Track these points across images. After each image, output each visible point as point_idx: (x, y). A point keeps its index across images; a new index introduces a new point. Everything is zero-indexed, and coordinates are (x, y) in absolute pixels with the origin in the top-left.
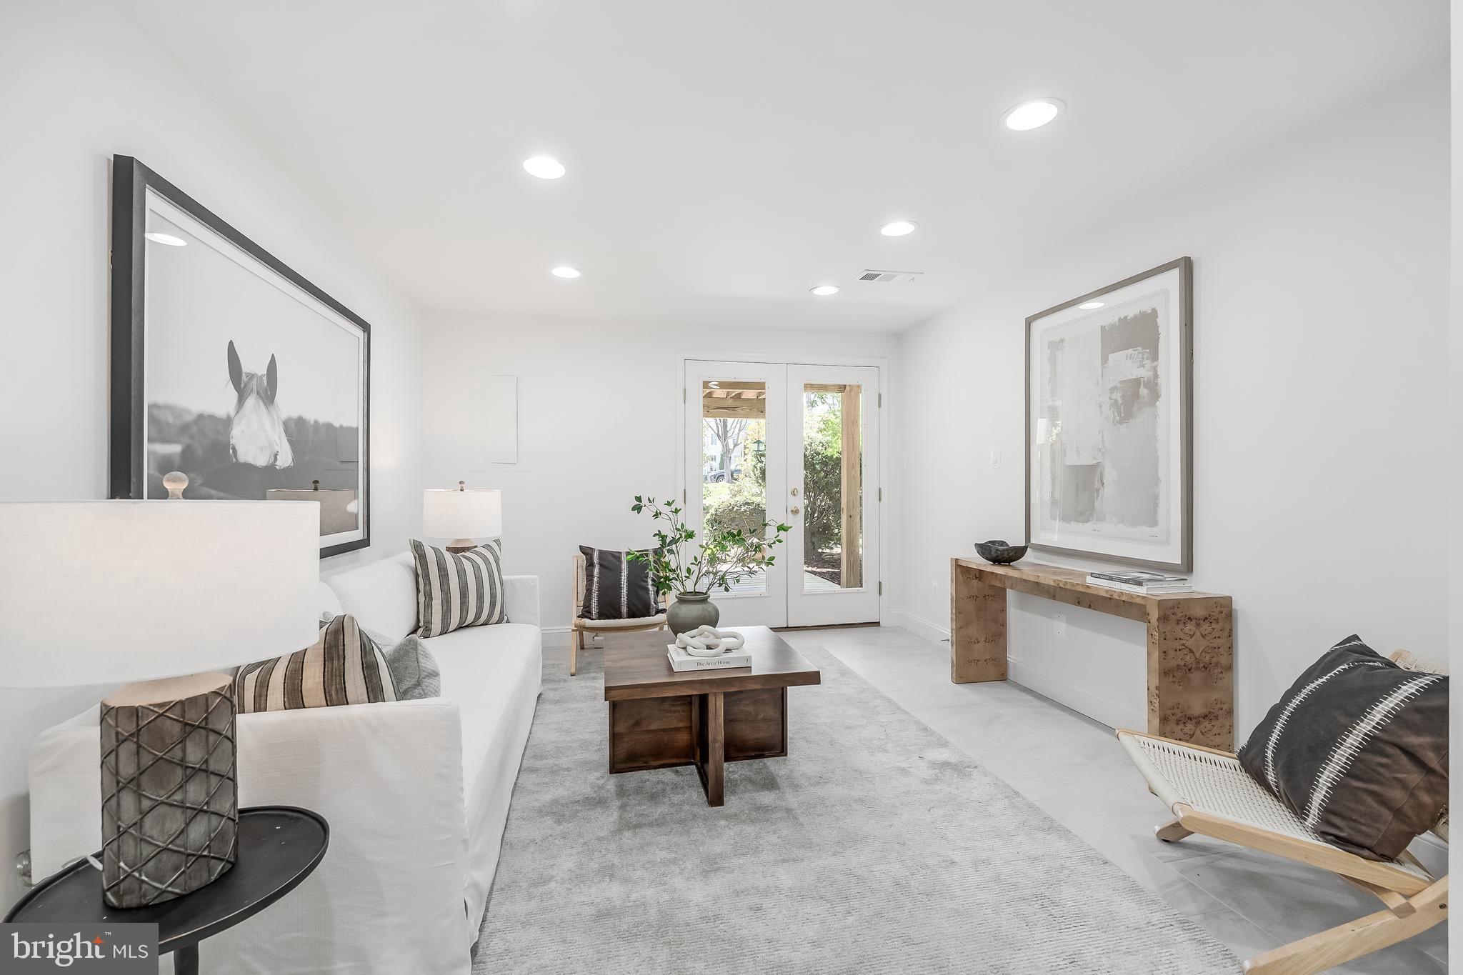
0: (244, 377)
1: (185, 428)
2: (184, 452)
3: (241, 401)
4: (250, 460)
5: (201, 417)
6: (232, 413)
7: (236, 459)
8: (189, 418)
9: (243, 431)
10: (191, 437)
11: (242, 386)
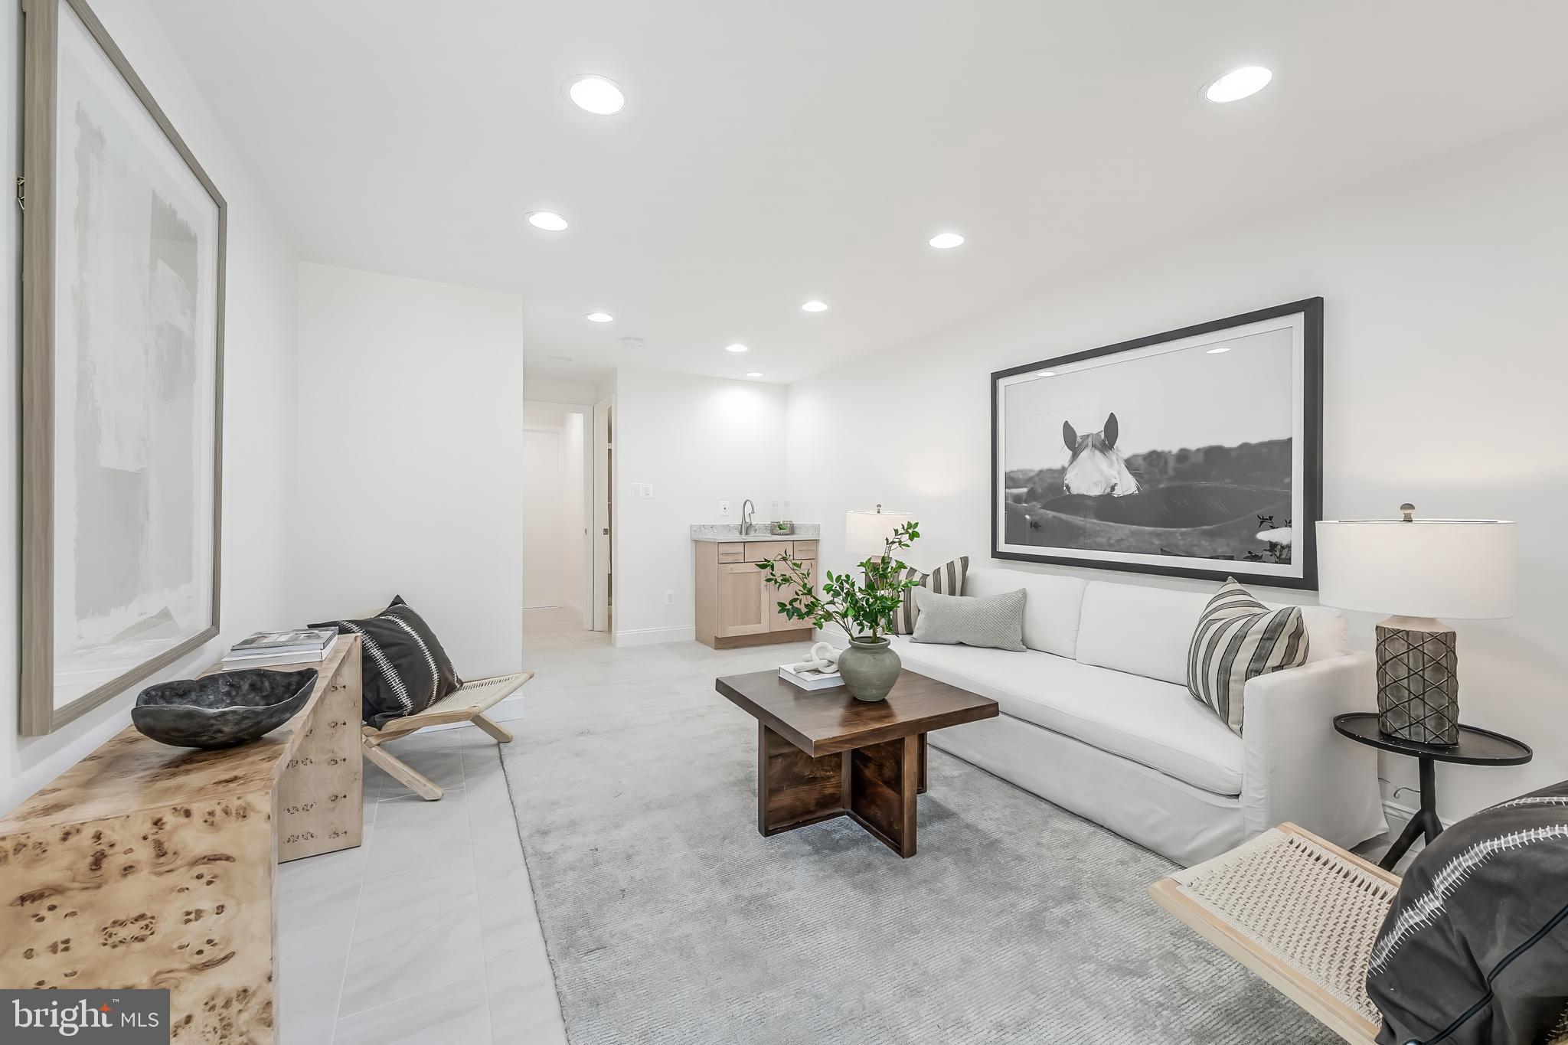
0: (1079, 440)
1: (1030, 480)
2: (1029, 491)
3: (1075, 456)
4: (1083, 491)
5: (1041, 472)
6: (1066, 465)
7: (1069, 492)
8: (1032, 474)
9: (1076, 474)
10: (1034, 483)
11: (1077, 445)
